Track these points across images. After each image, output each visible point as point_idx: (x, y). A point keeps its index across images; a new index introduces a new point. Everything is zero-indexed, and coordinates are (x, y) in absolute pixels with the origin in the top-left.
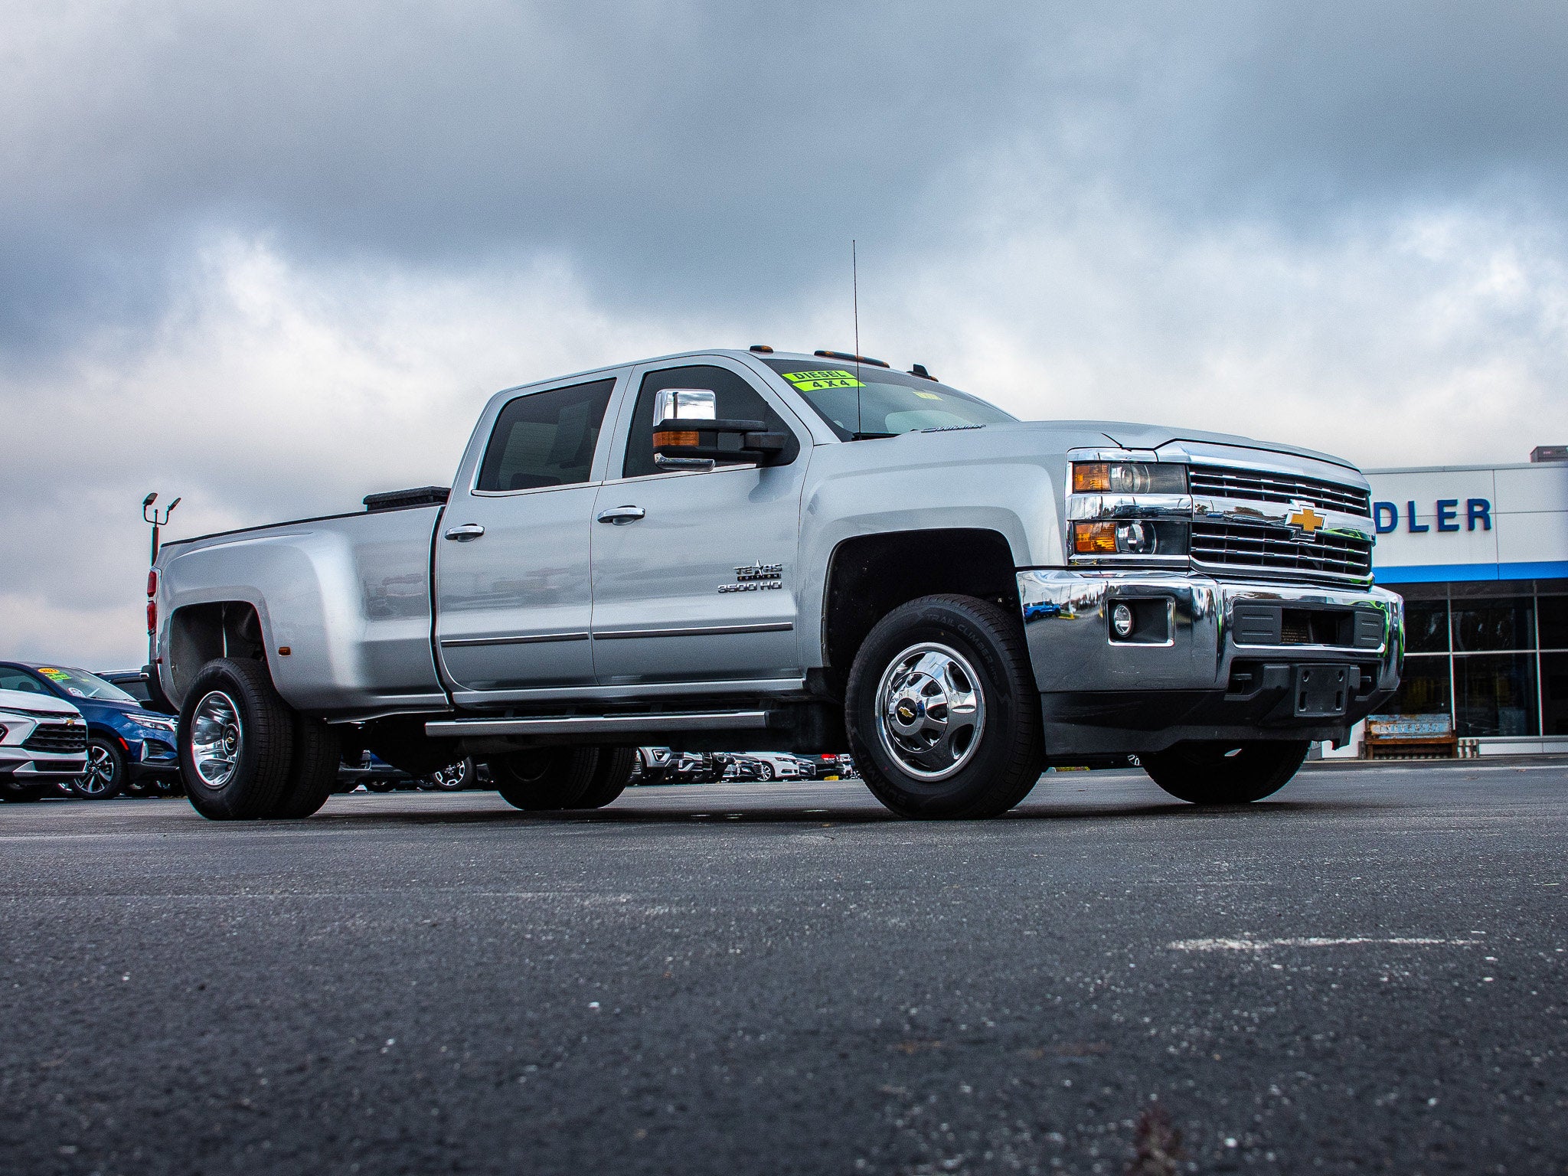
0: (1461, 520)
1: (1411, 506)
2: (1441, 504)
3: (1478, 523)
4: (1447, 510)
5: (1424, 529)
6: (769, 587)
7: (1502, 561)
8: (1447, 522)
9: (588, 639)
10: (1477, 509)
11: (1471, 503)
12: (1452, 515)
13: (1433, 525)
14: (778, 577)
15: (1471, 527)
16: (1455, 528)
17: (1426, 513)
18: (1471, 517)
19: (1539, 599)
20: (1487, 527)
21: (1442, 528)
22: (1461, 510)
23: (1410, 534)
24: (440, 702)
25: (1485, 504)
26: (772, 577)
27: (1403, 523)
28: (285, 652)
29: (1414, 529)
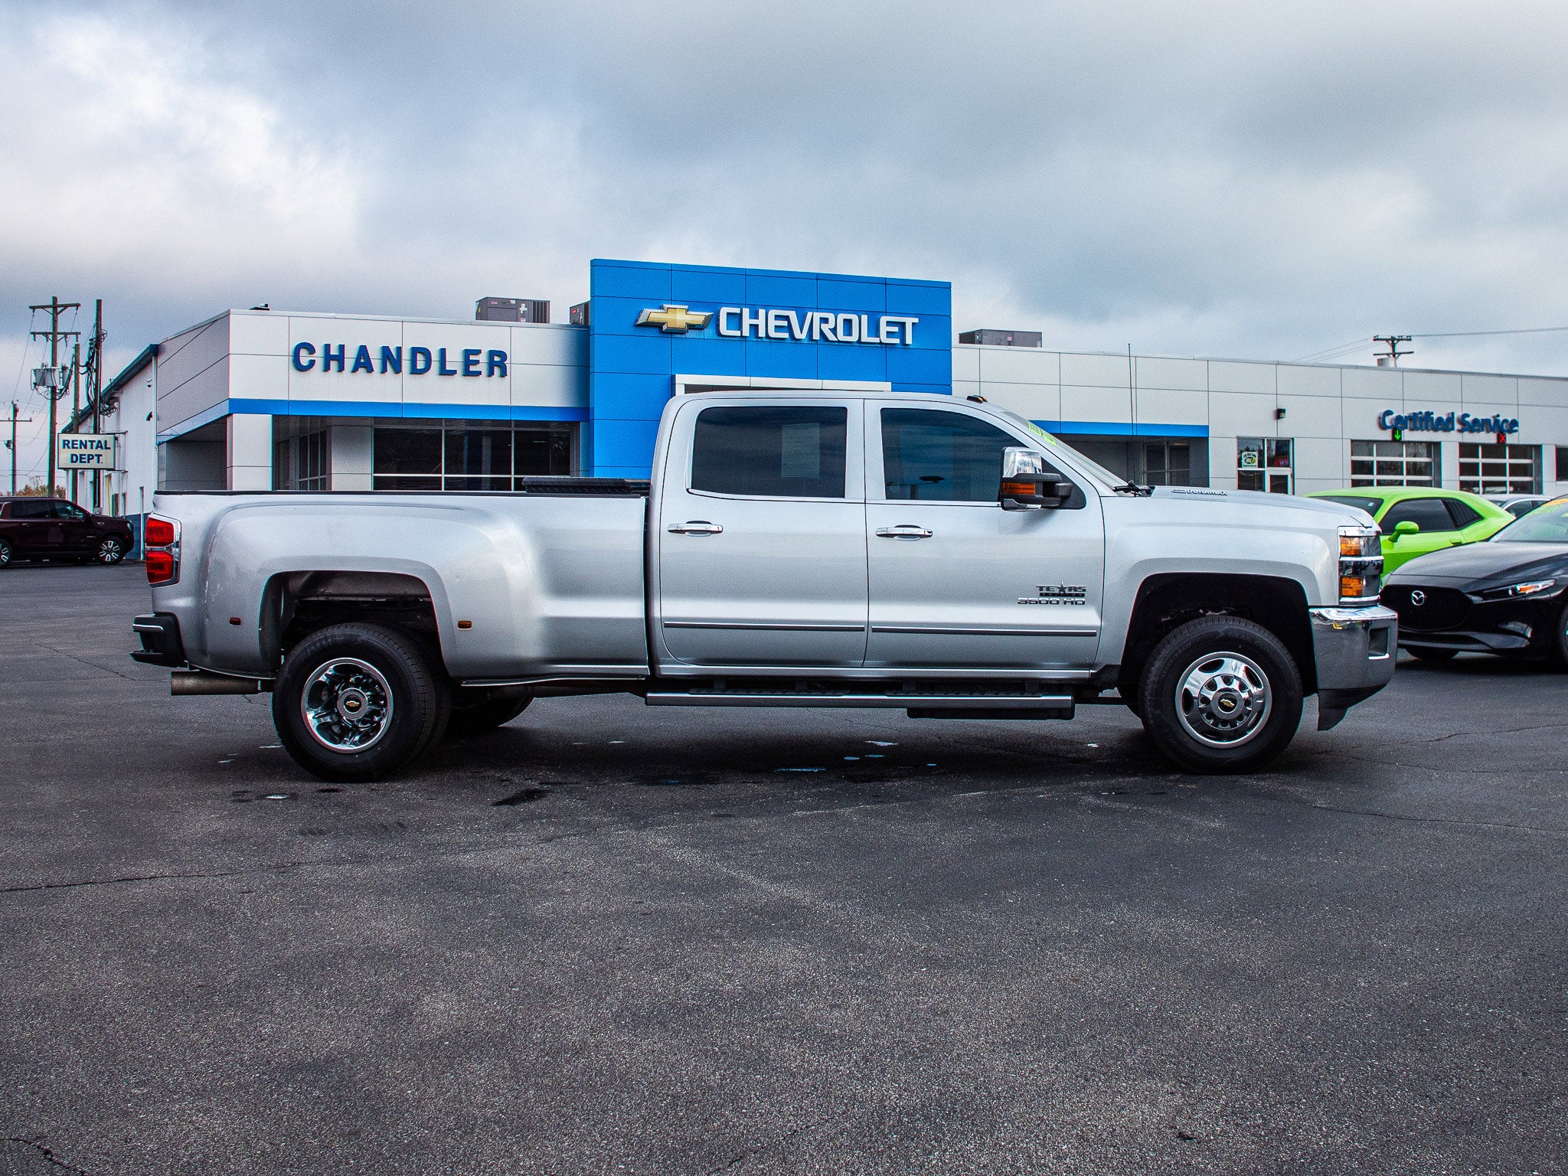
0: (482, 367)
1: (443, 352)
2: (468, 353)
3: (497, 370)
4: (472, 358)
5: (453, 373)
6: (1072, 603)
7: (514, 404)
8: (472, 368)
9: (864, 631)
10: (497, 359)
11: (492, 354)
12: (477, 362)
13: (460, 371)
14: (1083, 595)
15: (491, 373)
16: (479, 373)
17: (454, 361)
18: (491, 365)
19: (515, 432)
20: (503, 374)
21: (467, 373)
22: (483, 358)
23: (442, 377)
24: (643, 673)
25: (503, 355)
26: (1077, 595)
27: (435, 366)
28: (464, 625)
29: (444, 372)
